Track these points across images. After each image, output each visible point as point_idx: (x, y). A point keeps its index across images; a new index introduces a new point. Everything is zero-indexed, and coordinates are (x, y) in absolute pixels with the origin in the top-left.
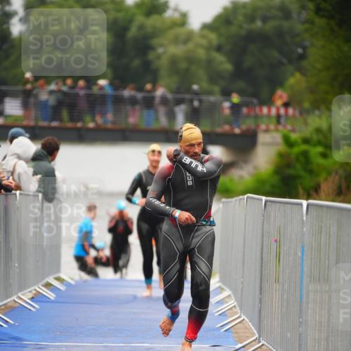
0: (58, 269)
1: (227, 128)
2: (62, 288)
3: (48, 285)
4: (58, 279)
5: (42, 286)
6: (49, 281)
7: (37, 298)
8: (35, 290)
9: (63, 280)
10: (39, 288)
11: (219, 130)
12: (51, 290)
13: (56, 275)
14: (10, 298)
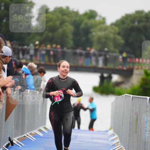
0: (45, 124)
1: (120, 67)
2: (46, 131)
3: (40, 131)
4: (45, 128)
5: (38, 130)
6: (41, 129)
7: (35, 135)
8: (34, 132)
9: (47, 129)
10: (36, 131)
11: (117, 68)
12: (42, 133)
13: (44, 126)
14: (23, 134)
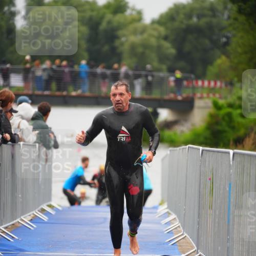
0: (50, 200)
1: (172, 96)
2: (53, 212)
3: (43, 211)
4: (50, 206)
5: (39, 211)
6: (44, 208)
7: (34, 220)
8: (34, 214)
9: (53, 206)
10: (36, 213)
11: (166, 97)
12: (44, 214)
13: (49, 203)
14: (15, 219)
